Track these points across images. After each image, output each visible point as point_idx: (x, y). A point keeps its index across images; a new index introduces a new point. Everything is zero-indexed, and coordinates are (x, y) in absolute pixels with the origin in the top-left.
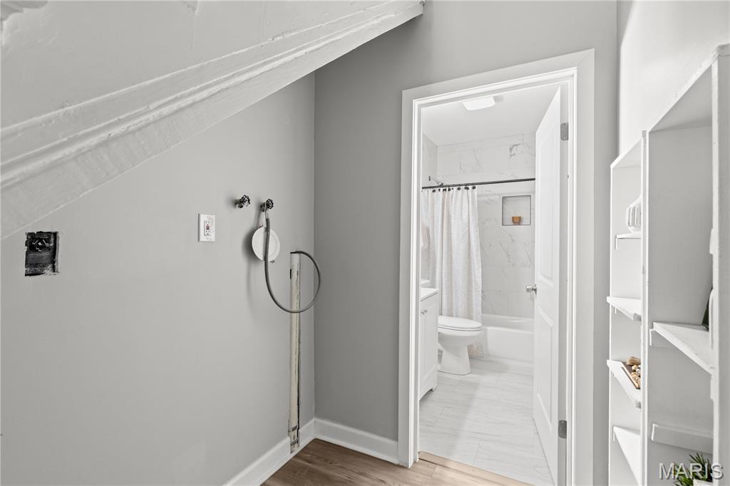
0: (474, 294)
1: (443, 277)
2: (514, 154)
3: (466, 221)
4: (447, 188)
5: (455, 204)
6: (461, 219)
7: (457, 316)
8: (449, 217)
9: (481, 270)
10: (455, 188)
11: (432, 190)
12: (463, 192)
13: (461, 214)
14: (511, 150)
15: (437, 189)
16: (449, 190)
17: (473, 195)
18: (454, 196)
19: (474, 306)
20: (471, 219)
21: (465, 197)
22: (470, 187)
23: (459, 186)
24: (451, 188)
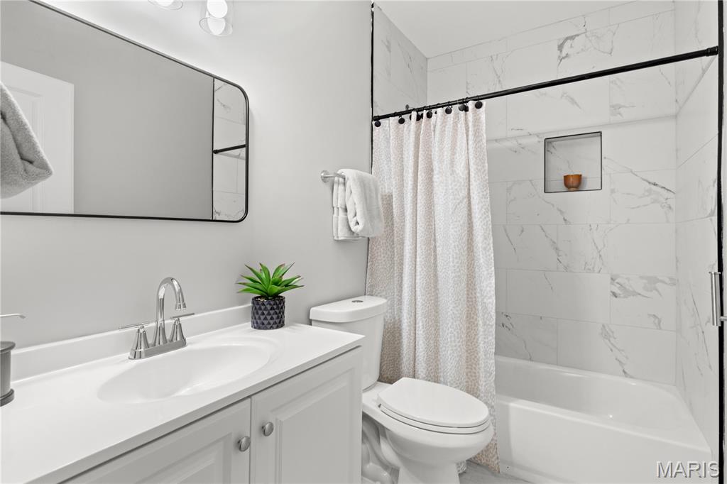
0: (481, 329)
1: (418, 293)
2: (567, 55)
3: (464, 176)
4: (425, 112)
5: (441, 141)
6: (453, 172)
7: (445, 383)
8: (430, 171)
9: (493, 278)
10: (440, 111)
11: (397, 118)
12: (457, 116)
13: (452, 163)
14: (560, 47)
15: (405, 117)
16: (429, 116)
17: (477, 120)
18: (438, 127)
19: (481, 355)
20: (472, 170)
21: (461, 126)
22: (471, 104)
23: (448, 107)
24: (433, 111)
